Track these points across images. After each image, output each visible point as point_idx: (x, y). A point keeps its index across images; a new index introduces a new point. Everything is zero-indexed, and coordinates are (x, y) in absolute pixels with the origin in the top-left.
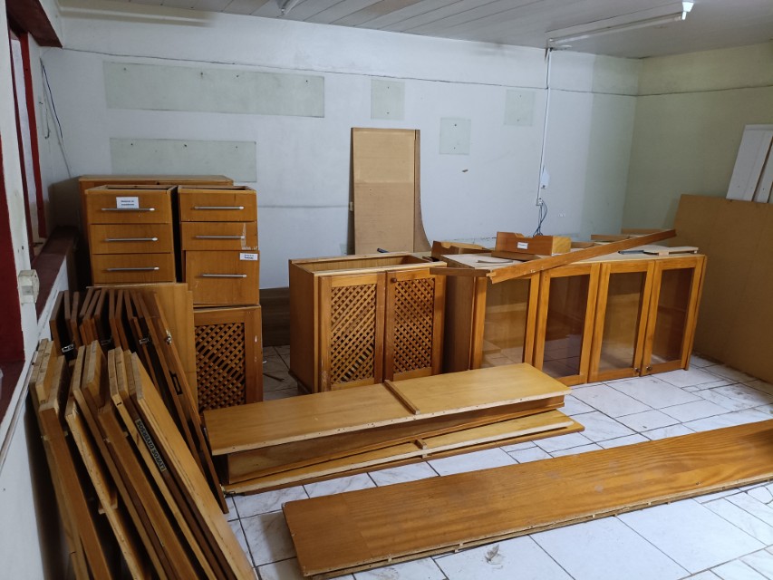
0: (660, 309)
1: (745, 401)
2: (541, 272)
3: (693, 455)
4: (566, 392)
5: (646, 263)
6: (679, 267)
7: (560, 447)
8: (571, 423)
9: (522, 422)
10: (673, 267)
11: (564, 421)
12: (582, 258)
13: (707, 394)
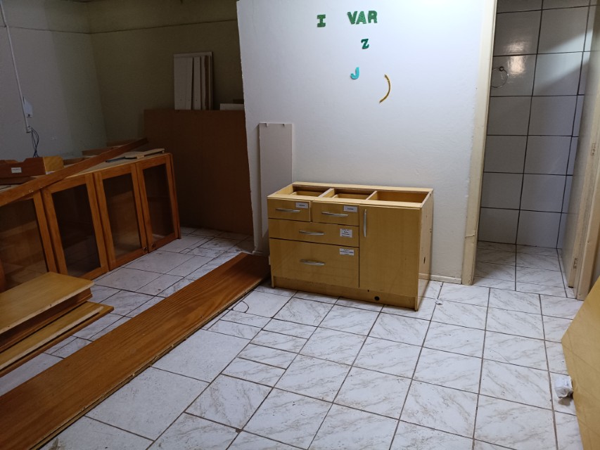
0: (149, 199)
1: (220, 249)
2: (41, 190)
3: (194, 298)
4: (90, 285)
5: (129, 166)
6: (154, 165)
7: (97, 331)
8: (101, 308)
9: (58, 323)
10: (150, 166)
11: (95, 309)
12: (75, 172)
13: (196, 251)
